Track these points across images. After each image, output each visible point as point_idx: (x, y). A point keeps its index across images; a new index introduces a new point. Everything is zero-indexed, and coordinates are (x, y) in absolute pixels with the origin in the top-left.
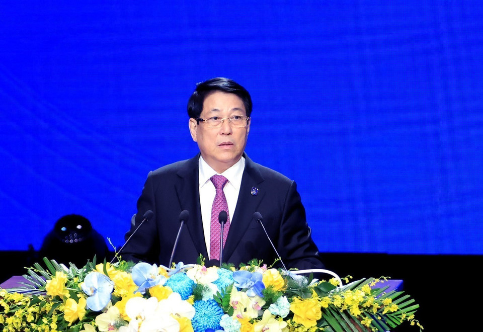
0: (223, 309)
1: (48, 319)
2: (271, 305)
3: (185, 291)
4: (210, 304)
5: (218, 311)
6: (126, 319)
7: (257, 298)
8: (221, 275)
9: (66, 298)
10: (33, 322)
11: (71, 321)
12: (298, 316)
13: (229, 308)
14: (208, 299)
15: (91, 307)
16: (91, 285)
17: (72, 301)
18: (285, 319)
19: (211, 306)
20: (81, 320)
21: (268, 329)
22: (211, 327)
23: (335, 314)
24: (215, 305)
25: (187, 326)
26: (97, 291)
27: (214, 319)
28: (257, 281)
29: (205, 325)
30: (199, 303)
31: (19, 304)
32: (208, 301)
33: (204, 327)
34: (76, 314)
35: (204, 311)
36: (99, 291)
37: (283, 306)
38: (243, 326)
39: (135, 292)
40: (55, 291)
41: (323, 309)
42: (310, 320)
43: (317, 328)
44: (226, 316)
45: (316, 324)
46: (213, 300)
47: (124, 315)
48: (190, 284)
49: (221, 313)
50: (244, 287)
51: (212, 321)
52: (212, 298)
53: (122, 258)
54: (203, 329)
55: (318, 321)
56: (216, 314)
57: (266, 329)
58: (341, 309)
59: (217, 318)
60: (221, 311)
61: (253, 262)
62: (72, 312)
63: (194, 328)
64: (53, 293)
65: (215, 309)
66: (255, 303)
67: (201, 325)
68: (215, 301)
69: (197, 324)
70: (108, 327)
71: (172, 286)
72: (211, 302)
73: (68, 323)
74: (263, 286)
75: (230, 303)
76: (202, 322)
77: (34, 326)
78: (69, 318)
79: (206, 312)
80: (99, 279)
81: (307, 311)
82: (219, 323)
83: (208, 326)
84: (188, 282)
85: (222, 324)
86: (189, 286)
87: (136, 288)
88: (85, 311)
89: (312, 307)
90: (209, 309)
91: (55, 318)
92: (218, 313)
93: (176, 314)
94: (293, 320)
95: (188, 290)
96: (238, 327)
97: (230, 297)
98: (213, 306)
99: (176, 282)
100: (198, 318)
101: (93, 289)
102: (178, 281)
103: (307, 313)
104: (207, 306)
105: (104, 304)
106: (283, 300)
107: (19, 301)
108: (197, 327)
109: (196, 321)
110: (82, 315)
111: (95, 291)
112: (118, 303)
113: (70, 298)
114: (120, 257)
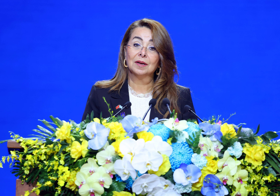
0: (193, 149)
1: (58, 157)
2: (229, 148)
3: (164, 136)
4: (183, 146)
5: (190, 150)
6: (120, 155)
7: (218, 143)
8: (190, 126)
9: (72, 141)
10: (45, 160)
11: (77, 158)
12: (248, 157)
13: (197, 149)
14: (181, 142)
15: (92, 147)
16: (91, 131)
17: (77, 143)
18: (239, 159)
19: (184, 146)
20: (84, 156)
21: (227, 165)
22: (184, 163)
23: (274, 159)
24: (187, 146)
25: (166, 161)
26: (96, 136)
27: (186, 156)
28: (217, 130)
29: (180, 160)
30: (175, 144)
31: (35, 147)
32: (182, 143)
33: (179, 162)
34: (80, 152)
35: (179, 150)
36: (98, 135)
37: (237, 149)
38: (208, 163)
39: (125, 136)
40: (63, 135)
41: (266, 154)
42: (257, 161)
43: (262, 167)
44: (196, 154)
45: (261, 164)
46: (185, 143)
47: (119, 152)
48: (167, 131)
49: (191, 152)
50: (208, 134)
51: (184, 157)
52: (185, 141)
53: (113, 113)
54: (178, 164)
55: (263, 162)
56: (188, 153)
57: (226, 165)
58: (278, 155)
59: (189, 156)
60: (192, 151)
61: (213, 117)
62: (77, 151)
63: (171, 163)
64: (62, 137)
65: (187, 149)
66: (216, 146)
67: (176, 160)
68: (187, 143)
69: (174, 160)
70: (106, 162)
71: (154, 132)
72: (184, 144)
73: (74, 159)
74: (221, 134)
75: (199, 145)
76: (177, 158)
77: (46, 163)
78: (75, 156)
79: (181, 151)
80: (97, 127)
81: (255, 154)
82: (190, 160)
83: (182, 162)
84: (166, 130)
85: (193, 160)
86: (166, 133)
87: (126, 134)
88: (87, 150)
89: (259, 151)
90: (183, 149)
91: (63, 157)
92: (189, 152)
93: (158, 152)
94: (245, 160)
95: (166, 135)
96: (205, 163)
97: (199, 140)
98: (185, 147)
99: (156, 129)
100: (174, 156)
101: (93, 134)
102: (157, 129)
103: (255, 155)
104: (181, 146)
105: (102, 144)
106: (238, 145)
107: (34, 145)
108: (174, 163)
109: (173, 158)
110: (84, 154)
111: (95, 135)
112: (113, 143)
113: (75, 140)
114: (112, 112)
